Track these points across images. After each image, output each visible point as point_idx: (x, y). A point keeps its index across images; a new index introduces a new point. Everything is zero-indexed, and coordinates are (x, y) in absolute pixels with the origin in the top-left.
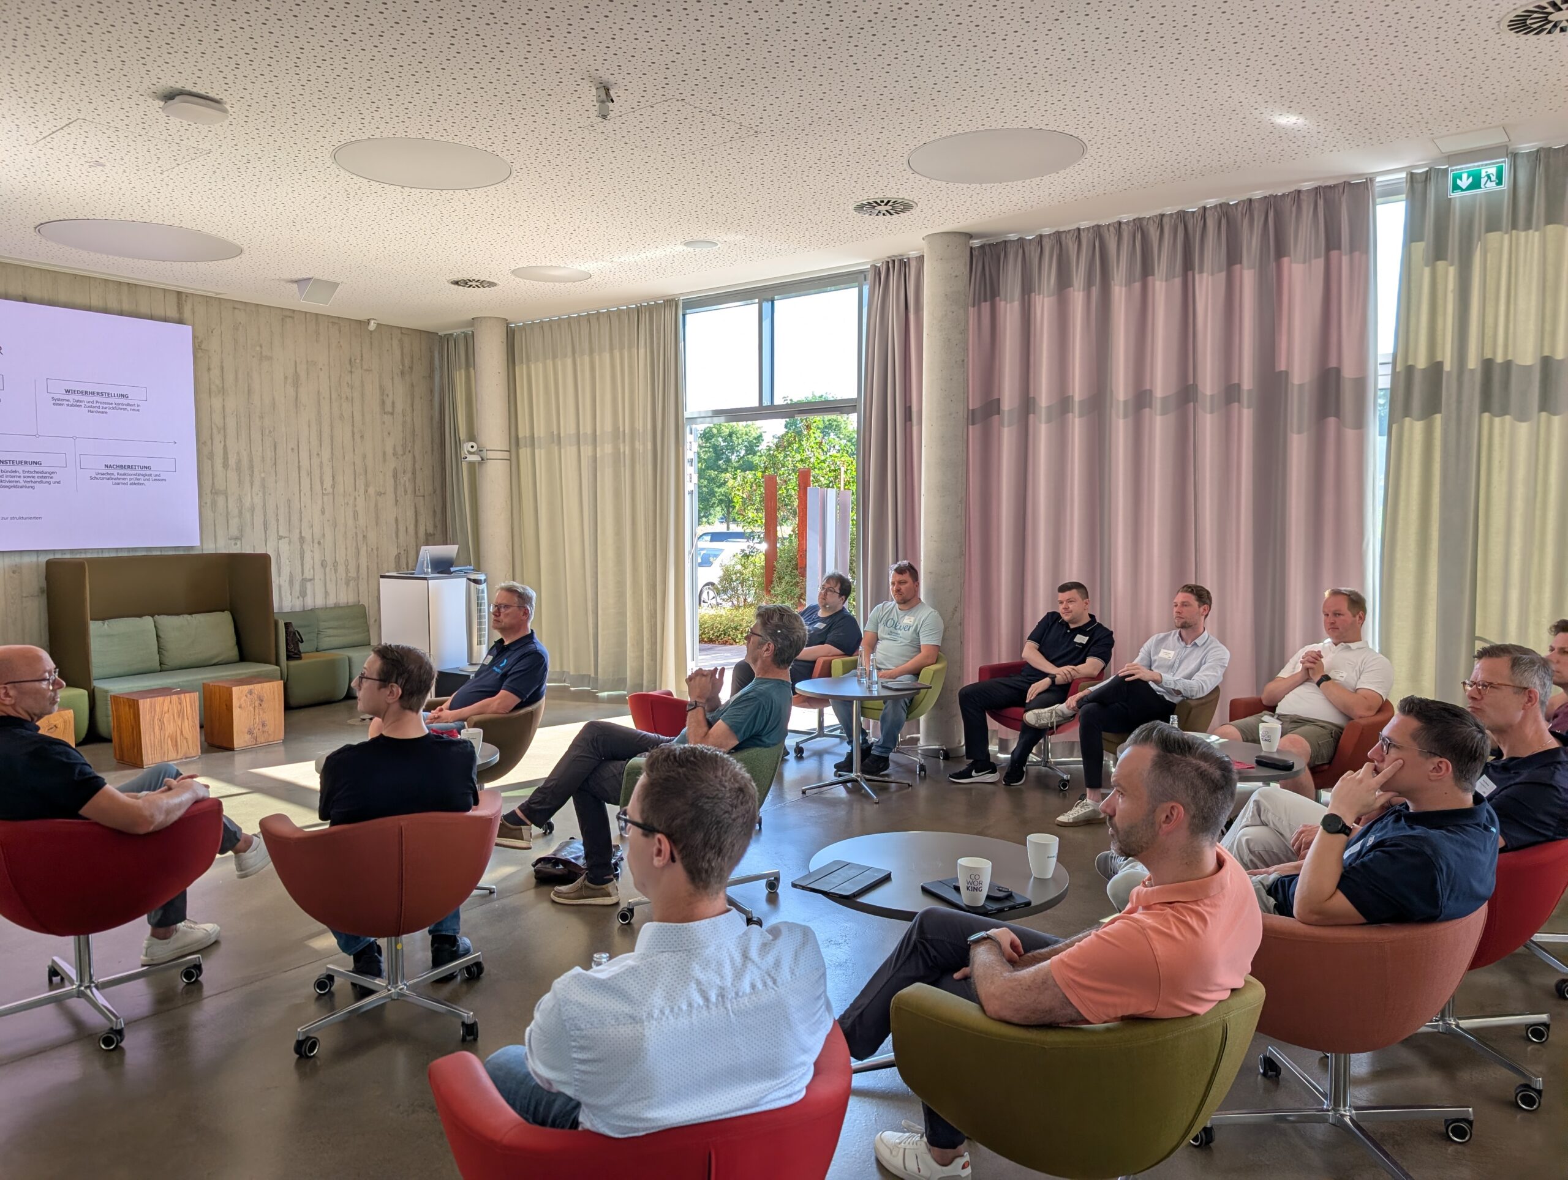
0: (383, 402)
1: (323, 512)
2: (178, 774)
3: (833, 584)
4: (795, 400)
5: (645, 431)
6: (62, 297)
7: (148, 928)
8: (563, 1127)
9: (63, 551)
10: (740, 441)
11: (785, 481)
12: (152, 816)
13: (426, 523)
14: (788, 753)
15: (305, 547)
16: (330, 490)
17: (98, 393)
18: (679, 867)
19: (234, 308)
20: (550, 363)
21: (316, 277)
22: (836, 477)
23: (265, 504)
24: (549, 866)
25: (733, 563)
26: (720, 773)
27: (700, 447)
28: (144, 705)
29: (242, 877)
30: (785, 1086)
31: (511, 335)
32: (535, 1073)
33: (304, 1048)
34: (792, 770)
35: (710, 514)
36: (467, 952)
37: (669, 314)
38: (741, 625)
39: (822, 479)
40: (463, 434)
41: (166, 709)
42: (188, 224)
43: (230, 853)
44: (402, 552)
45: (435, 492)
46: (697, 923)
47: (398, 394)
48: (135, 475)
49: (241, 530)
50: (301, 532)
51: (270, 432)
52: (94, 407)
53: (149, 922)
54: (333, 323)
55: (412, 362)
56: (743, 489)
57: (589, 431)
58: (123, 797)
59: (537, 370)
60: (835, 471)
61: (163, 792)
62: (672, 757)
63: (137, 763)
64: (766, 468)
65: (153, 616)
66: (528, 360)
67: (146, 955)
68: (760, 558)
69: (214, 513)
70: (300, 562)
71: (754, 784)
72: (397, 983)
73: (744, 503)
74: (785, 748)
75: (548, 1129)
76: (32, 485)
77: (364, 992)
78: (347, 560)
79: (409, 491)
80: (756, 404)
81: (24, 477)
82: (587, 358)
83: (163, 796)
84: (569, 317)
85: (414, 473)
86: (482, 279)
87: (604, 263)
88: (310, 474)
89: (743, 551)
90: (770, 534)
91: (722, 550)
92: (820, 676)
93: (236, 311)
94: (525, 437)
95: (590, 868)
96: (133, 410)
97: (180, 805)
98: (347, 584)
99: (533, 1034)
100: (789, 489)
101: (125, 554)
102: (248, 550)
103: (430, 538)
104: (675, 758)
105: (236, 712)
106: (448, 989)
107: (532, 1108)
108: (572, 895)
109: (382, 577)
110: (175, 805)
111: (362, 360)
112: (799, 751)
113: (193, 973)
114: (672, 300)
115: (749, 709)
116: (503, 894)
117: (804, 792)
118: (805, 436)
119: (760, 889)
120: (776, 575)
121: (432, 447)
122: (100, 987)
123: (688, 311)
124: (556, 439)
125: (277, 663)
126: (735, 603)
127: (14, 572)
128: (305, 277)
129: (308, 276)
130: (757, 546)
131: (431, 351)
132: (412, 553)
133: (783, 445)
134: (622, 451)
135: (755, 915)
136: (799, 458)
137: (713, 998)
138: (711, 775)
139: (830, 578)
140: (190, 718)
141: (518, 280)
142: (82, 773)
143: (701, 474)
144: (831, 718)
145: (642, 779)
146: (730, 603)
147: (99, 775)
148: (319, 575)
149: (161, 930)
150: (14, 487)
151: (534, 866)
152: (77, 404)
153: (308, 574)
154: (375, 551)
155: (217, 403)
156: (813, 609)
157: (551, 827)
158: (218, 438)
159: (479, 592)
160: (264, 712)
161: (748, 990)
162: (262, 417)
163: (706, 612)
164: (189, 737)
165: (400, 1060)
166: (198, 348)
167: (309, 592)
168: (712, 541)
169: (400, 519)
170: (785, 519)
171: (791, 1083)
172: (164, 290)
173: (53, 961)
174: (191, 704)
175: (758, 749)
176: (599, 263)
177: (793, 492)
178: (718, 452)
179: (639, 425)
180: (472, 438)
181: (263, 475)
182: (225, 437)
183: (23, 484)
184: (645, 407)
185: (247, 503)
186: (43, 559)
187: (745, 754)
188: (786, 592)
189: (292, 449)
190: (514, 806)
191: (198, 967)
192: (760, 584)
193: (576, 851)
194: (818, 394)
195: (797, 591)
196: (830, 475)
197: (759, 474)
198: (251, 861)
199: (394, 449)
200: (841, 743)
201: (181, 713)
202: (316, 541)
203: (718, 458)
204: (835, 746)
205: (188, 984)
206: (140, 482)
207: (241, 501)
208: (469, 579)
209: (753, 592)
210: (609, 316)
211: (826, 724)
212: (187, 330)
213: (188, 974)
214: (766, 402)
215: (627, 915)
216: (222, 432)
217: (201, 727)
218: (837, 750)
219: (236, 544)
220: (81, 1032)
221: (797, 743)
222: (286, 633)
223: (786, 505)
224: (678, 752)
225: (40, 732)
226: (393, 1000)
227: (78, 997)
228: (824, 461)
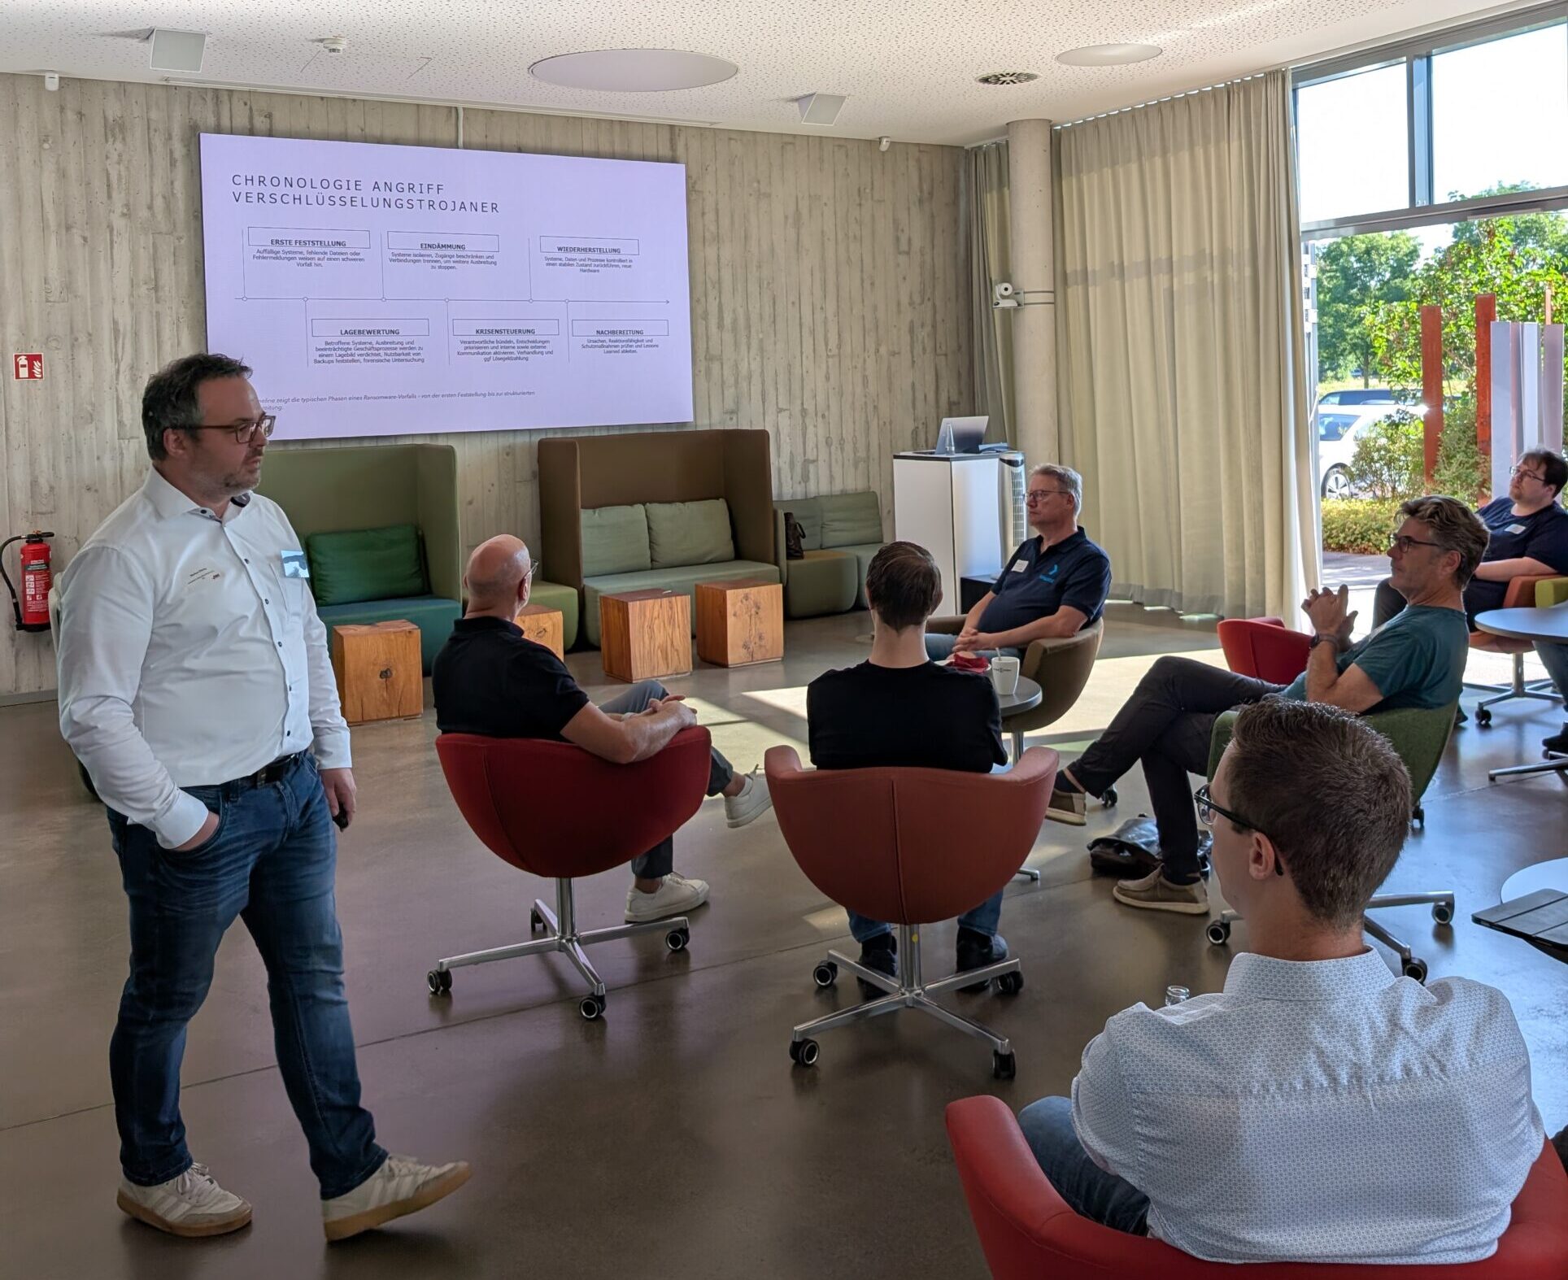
0: (898, 239)
1: (828, 378)
2: (664, 694)
3: (1533, 465)
4: (1469, 196)
5: (1240, 254)
6: (556, 144)
7: (632, 879)
8: (1125, 1229)
9: (555, 430)
10: (1383, 259)
11: (1455, 315)
12: (635, 743)
13: (949, 390)
14: (1465, 719)
15: (808, 421)
16: (835, 351)
17: (590, 250)
18: (1287, 883)
19: (730, 139)
20: (1108, 172)
21: (819, 92)
22: (1538, 305)
23: (763, 371)
24: (1111, 850)
25: (1373, 435)
26: (1349, 751)
27: (1323, 271)
28: (634, 608)
29: (733, 826)
30: (1464, 1231)
31: (1057, 142)
32: (1084, 1142)
33: (802, 1051)
34: (1471, 744)
35: (1339, 366)
36: (1002, 957)
37: (1273, 92)
38: (1387, 526)
39: (1515, 309)
40: (994, 272)
41: (656, 614)
42: (680, 46)
43: (720, 795)
44: (920, 426)
45: (960, 347)
46: (1316, 963)
47: (916, 230)
48: (627, 341)
49: (737, 403)
50: (802, 404)
51: (769, 283)
52: (586, 266)
53: (634, 871)
54: (840, 146)
55: (932, 187)
56: (1389, 327)
57: (1163, 255)
58: (606, 717)
59: (1091, 182)
60: (1536, 295)
61: (647, 715)
62: (1275, 722)
63: (626, 678)
64: (1424, 296)
65: (644, 505)
66: (1079, 171)
67: (630, 910)
68: (1416, 428)
69: (709, 382)
70: (801, 440)
71: (1404, 768)
72: (913, 986)
73: (1390, 348)
74: (1459, 710)
75: (1104, 1227)
76: (525, 356)
77: (872, 992)
78: (855, 436)
79: (928, 350)
80: (1405, 205)
81: (518, 347)
82: (1158, 161)
83: (647, 719)
84: (1133, 109)
85: (934, 326)
86: (1019, 71)
87: (1179, 33)
88: (813, 332)
89: (1389, 417)
90: (1432, 391)
91: (1356, 417)
92: (1516, 605)
93: (732, 142)
94: (1076, 271)
95: (1167, 859)
96: (625, 266)
97: (664, 732)
98: (856, 467)
99: (1081, 1088)
100: (1462, 326)
101: (617, 433)
102: (745, 426)
103: (954, 408)
104: (1280, 723)
105: (731, 621)
106: (977, 1001)
107: (1083, 1192)
108: (1142, 894)
109: (896, 457)
110: (659, 731)
111: (872, 189)
112: (1484, 716)
113: (679, 937)
114: (1277, 71)
115: (1398, 649)
116: (1048, 882)
117: (1492, 778)
118: (1486, 246)
119: (1423, 918)
120: (1442, 451)
121: (957, 292)
122: (584, 942)
123: (1300, 84)
124: (1120, 271)
125: (776, 563)
126: (1379, 493)
127: (508, 454)
128: (807, 93)
129: (811, 92)
130: (1412, 410)
131: (956, 172)
132: (932, 427)
133: (1450, 261)
134: (1209, 279)
135: (1417, 955)
136: (1476, 280)
137: (1344, 1079)
138: (1336, 755)
139: (1531, 457)
140: (681, 626)
141: (1064, 67)
142: (565, 686)
143: (1322, 309)
144: (1535, 667)
145: (1231, 748)
146: (1371, 494)
147: (582, 689)
148: (823, 456)
149: (648, 881)
150: (508, 359)
151: (1090, 848)
152: (568, 264)
153: (811, 455)
154: (888, 424)
155: (711, 252)
156: (1503, 505)
157: (1113, 797)
158: (712, 293)
159: (1014, 476)
160: (761, 622)
161: (1399, 1075)
162: (759, 267)
163: (1334, 505)
164: (681, 649)
165: (916, 1089)
166: (692, 189)
167: (812, 476)
168: (1341, 403)
169: (917, 386)
170: (1456, 370)
171: (1473, 1228)
172: (657, 125)
173: (536, 904)
174: (682, 607)
175: (1415, 710)
176: (1172, 33)
177: (1468, 330)
178: (1350, 278)
179: (1232, 244)
180: (1006, 277)
181: (761, 336)
182: (720, 293)
183: (517, 355)
184: (1240, 221)
185: (744, 371)
186: (536, 439)
187: (1395, 716)
188: (1458, 478)
189: (793, 303)
190: (1063, 765)
191: (685, 932)
192: (1416, 465)
193: (1148, 833)
194: (1507, 185)
195: (1477, 476)
196: (1528, 302)
197: (1414, 306)
198: (743, 808)
199: (911, 298)
200: (1554, 708)
201: (671, 619)
202: (820, 414)
203: (1350, 285)
204: (1544, 711)
205: (673, 951)
206: (632, 349)
207: (737, 368)
208: (1003, 460)
209: (1406, 477)
210: (1188, 103)
211: (1526, 678)
212: (680, 168)
213: (674, 940)
214: (1421, 201)
215: (1221, 931)
216: (717, 286)
217: (693, 637)
218: (1546, 718)
219: (731, 419)
220: (563, 993)
221: (1481, 705)
222: (786, 524)
223: (1456, 349)
224: (1283, 714)
225: (525, 636)
226: (908, 1007)
227: (560, 951)
228: (1518, 282)
